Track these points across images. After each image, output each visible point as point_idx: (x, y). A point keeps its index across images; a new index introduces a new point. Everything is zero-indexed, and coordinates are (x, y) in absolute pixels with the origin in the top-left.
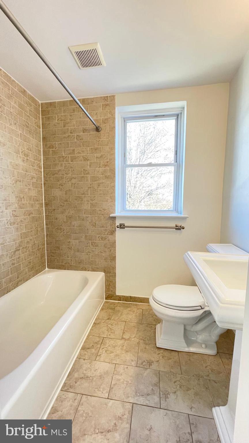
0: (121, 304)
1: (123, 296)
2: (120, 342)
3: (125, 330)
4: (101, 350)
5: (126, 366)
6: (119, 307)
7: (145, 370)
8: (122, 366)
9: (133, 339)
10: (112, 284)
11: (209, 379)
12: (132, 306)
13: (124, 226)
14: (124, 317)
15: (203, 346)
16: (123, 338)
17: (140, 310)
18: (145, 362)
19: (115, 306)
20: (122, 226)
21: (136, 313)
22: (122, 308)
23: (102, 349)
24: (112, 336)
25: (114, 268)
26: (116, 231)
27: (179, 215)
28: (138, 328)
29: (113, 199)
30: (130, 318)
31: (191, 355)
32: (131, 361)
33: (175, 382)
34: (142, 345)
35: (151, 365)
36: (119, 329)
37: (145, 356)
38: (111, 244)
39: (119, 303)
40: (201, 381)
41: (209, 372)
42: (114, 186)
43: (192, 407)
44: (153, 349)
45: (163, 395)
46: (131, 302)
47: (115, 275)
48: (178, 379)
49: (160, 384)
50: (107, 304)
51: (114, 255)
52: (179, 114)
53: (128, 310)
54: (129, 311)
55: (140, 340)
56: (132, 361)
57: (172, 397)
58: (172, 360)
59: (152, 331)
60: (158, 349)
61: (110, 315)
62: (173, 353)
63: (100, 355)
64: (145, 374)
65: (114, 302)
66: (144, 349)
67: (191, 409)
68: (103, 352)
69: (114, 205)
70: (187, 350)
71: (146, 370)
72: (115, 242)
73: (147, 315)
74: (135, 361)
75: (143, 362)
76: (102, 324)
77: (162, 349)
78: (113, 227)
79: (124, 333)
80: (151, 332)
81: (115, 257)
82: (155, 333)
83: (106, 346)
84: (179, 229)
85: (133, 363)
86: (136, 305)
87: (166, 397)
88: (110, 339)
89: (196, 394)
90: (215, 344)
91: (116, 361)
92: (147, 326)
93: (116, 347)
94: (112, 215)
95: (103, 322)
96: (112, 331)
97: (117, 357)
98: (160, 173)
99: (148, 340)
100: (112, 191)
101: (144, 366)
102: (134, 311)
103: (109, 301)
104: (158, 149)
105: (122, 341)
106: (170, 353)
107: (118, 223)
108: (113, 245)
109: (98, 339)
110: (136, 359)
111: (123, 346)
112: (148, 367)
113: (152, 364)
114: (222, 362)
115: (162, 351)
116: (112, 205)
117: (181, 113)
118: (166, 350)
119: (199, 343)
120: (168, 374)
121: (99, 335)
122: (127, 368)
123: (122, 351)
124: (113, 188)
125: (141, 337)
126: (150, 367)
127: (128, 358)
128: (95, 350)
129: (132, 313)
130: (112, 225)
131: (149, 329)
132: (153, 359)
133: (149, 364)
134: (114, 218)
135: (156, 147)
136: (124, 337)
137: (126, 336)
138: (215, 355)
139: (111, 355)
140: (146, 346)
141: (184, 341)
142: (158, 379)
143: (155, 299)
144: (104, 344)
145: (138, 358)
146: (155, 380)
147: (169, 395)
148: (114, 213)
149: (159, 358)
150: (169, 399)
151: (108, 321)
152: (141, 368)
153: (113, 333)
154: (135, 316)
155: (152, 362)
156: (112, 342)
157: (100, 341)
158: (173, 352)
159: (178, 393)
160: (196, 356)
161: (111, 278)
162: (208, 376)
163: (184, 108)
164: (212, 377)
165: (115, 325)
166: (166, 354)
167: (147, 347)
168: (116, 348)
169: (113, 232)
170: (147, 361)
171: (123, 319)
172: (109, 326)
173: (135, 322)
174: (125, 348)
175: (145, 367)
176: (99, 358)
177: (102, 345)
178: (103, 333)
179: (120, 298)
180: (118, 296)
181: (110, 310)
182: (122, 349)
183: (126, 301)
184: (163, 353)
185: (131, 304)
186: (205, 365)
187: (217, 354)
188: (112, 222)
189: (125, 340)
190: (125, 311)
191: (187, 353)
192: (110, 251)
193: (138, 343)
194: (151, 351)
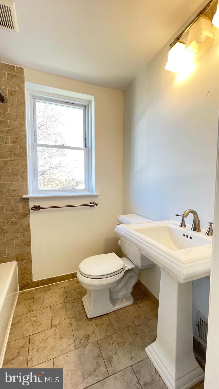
0: (40, 289)
1: (41, 281)
2: (51, 332)
3: (53, 316)
4: (32, 352)
5: (65, 355)
6: (39, 293)
7: (85, 348)
8: (61, 357)
9: (64, 322)
10: (28, 271)
11: (135, 325)
12: (53, 288)
13: (39, 207)
14: (48, 302)
15: (124, 300)
16: (52, 326)
17: (62, 288)
18: (82, 339)
19: (33, 294)
20: (36, 208)
21: (59, 293)
22: (42, 294)
23: (32, 350)
24: (40, 329)
25: (29, 253)
26: (30, 213)
27: (91, 194)
28: (66, 308)
29: (25, 179)
30: (54, 301)
31: (118, 312)
32: (68, 346)
33: (113, 344)
34: (74, 324)
35: (89, 339)
36: (45, 317)
37: (81, 333)
38: (24, 228)
39: (37, 289)
40: (130, 330)
41: (133, 320)
42: (26, 165)
43: (132, 357)
44: (86, 323)
45: (107, 362)
46: (50, 284)
47: (31, 261)
48: (114, 339)
49: (102, 353)
50: (22, 296)
51: (28, 240)
52: (87, 106)
53: (49, 293)
54: (51, 293)
55: (71, 320)
56: (70, 345)
57: (115, 358)
58: (105, 325)
59: (80, 304)
60: (90, 320)
61: (30, 307)
62: (104, 318)
63: (32, 359)
64: (86, 352)
65: (32, 290)
66: (77, 326)
67: (131, 360)
68: (34, 353)
69: (27, 185)
70: (114, 309)
71: (86, 346)
72: (29, 226)
73: (70, 291)
74: (72, 343)
75: (80, 341)
76: (24, 320)
77: (93, 319)
78: (26, 209)
79: (52, 320)
80: (79, 307)
81: (30, 241)
82: (83, 306)
83: (36, 345)
84: (93, 206)
85: (72, 347)
86: (56, 285)
87: (111, 362)
88: (39, 334)
89: (131, 344)
90: (131, 295)
91: (53, 355)
92: (73, 302)
93: (48, 339)
94: (24, 196)
95: (24, 318)
96: (38, 323)
97: (53, 351)
98: (51, 154)
99: (79, 316)
100: (24, 170)
101: (82, 344)
102: (56, 292)
103: (25, 291)
104: (48, 133)
105: (54, 329)
106: (101, 319)
107: (31, 205)
108: (27, 228)
109: (23, 342)
110: (73, 341)
111: (56, 334)
112: (87, 343)
113: (89, 337)
114: (138, 307)
115: (94, 320)
116: (23, 185)
117: (88, 106)
118: (97, 318)
119: (120, 299)
120: (106, 339)
121: (24, 336)
122: (67, 356)
123: (56, 340)
124: (25, 167)
125: (71, 316)
126: (88, 342)
127: (65, 345)
128: (23, 356)
129: (54, 295)
130: (25, 207)
131: (77, 304)
132: (89, 333)
133: (87, 339)
134: (27, 199)
135: (46, 130)
136: (54, 323)
137: (56, 322)
138: (133, 304)
139: (44, 352)
140: (78, 323)
141: (110, 303)
142: (99, 349)
143: (83, 273)
144: (32, 344)
145: (75, 339)
146: (96, 351)
147: (112, 358)
148: (26, 193)
149: (94, 328)
150: (113, 363)
151: (29, 314)
152: (81, 348)
153: (39, 325)
154: (58, 297)
155: (89, 336)
156: (42, 336)
157: (26, 343)
158: (103, 316)
159: (119, 352)
160: (121, 312)
161: (26, 265)
162: (134, 323)
163: (91, 102)
164: (137, 323)
165: (40, 314)
166: (98, 321)
167: (80, 323)
168: (48, 341)
169: (26, 215)
170: (84, 337)
171: (47, 305)
172: (33, 319)
173: (61, 302)
174: (58, 335)
175: (85, 344)
176: (31, 363)
177: (30, 345)
178: (28, 330)
179: (37, 284)
180: (36, 282)
181: (29, 300)
182: (55, 339)
183: (45, 285)
184: (96, 322)
185: (51, 286)
186: (129, 316)
187: (134, 303)
188: (24, 204)
189: (56, 326)
190: (47, 296)
191: (114, 312)
192: (23, 235)
193: (70, 323)
194: (85, 325)
